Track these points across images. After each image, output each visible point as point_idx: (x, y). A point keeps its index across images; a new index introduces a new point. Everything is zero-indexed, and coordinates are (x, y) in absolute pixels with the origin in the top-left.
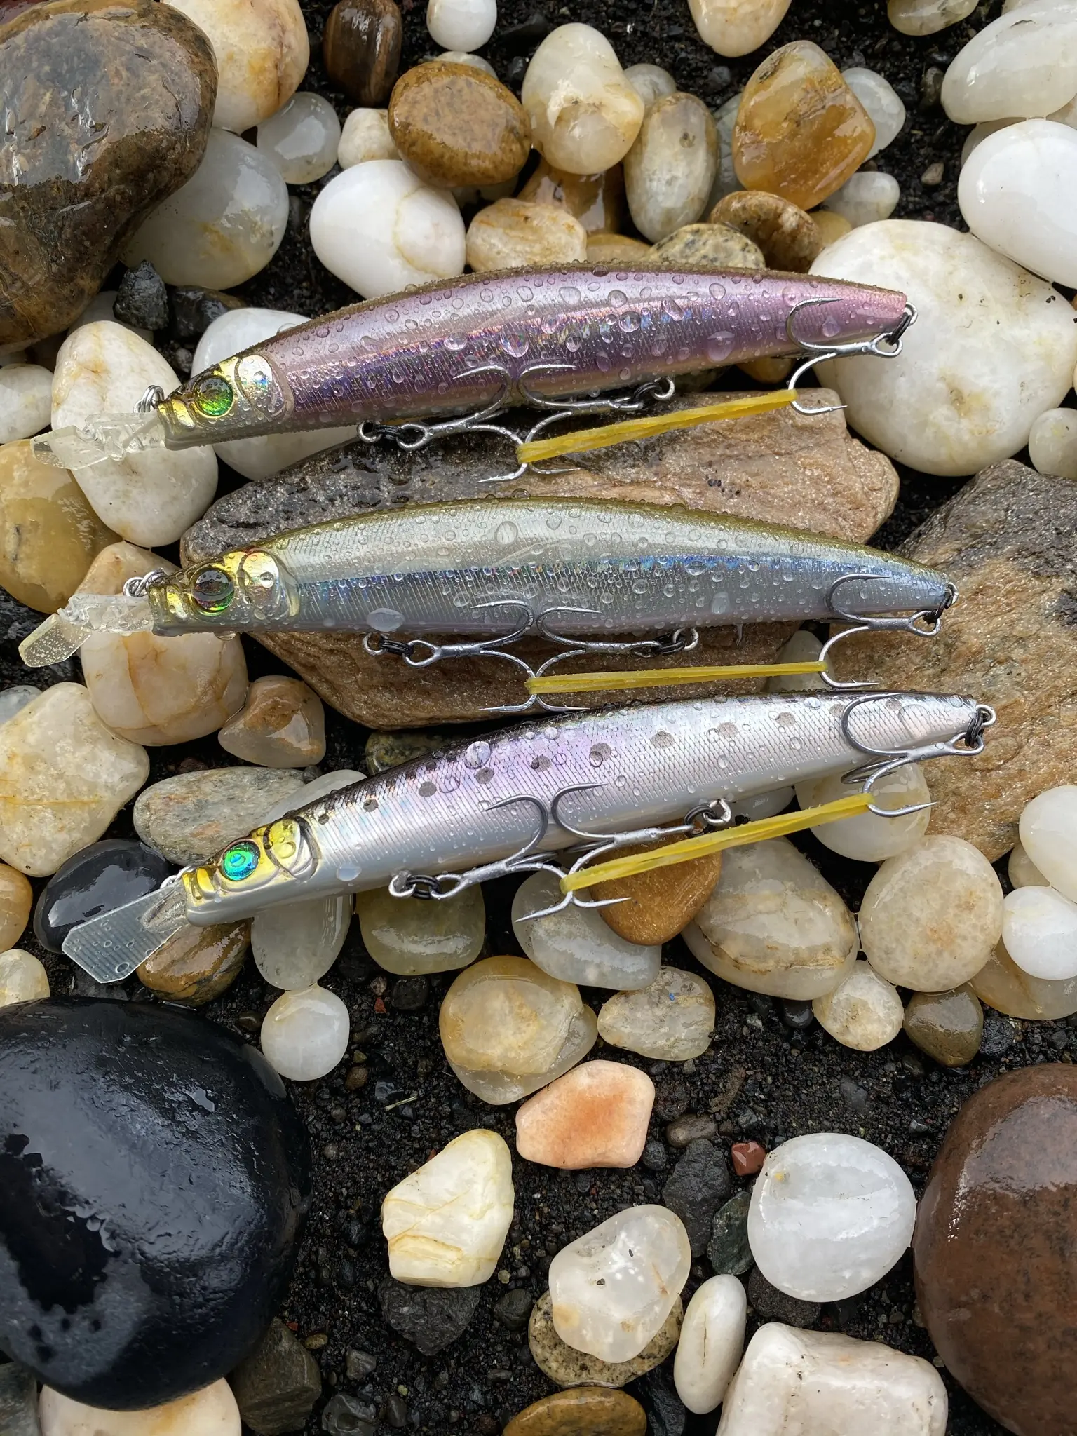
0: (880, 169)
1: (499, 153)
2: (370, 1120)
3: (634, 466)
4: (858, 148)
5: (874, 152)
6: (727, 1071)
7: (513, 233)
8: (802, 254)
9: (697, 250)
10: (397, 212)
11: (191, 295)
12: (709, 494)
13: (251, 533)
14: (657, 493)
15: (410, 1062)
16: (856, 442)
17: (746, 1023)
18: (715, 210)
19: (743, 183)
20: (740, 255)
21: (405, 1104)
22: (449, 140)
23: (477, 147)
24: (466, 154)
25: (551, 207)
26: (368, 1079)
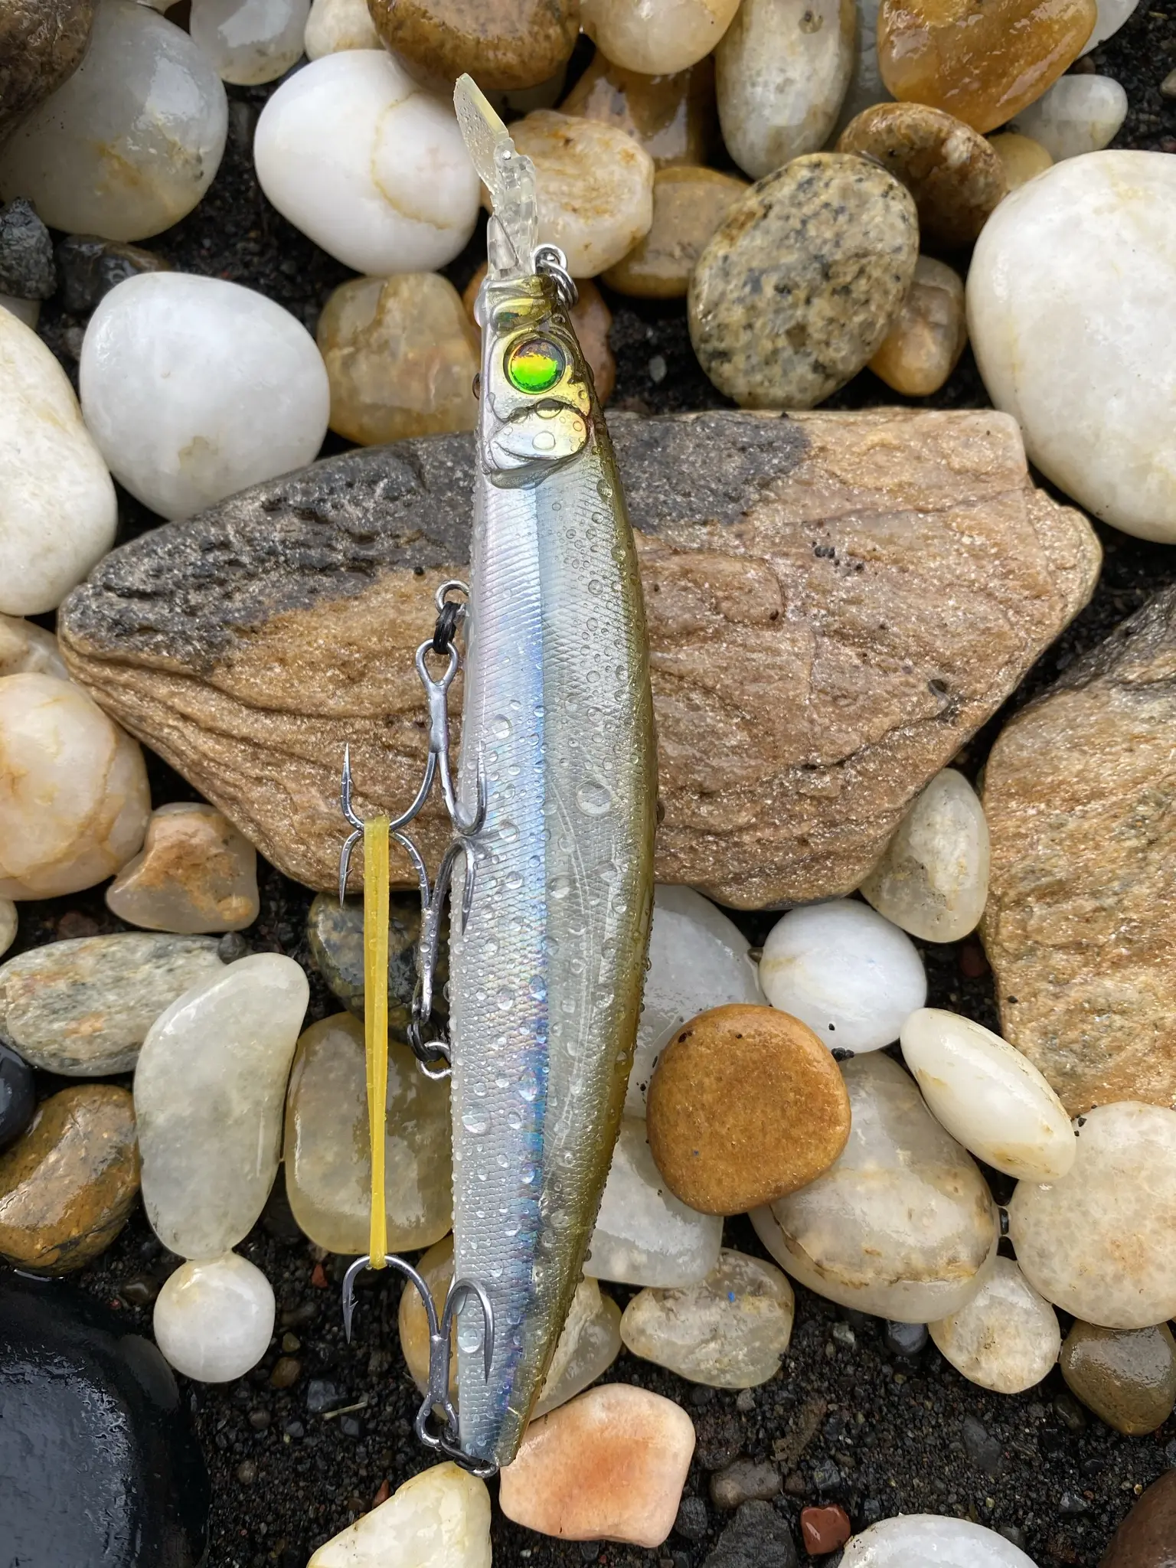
0: (1099, 71)
1: (528, 39)
2: (301, 1433)
3: (704, 523)
4: (1068, 38)
5: (1092, 44)
6: (801, 1402)
7: (546, 164)
8: (974, 202)
9: (816, 195)
10: (377, 130)
11: (84, 249)
12: (816, 568)
13: (147, 606)
14: (737, 567)
15: (360, 1353)
16: (1041, 494)
17: (831, 1336)
18: (846, 133)
19: (891, 89)
20: (880, 202)
21: (348, 1414)
22: (452, 20)
23: (495, 30)
24: (478, 42)
25: (604, 125)
26: (302, 1373)
